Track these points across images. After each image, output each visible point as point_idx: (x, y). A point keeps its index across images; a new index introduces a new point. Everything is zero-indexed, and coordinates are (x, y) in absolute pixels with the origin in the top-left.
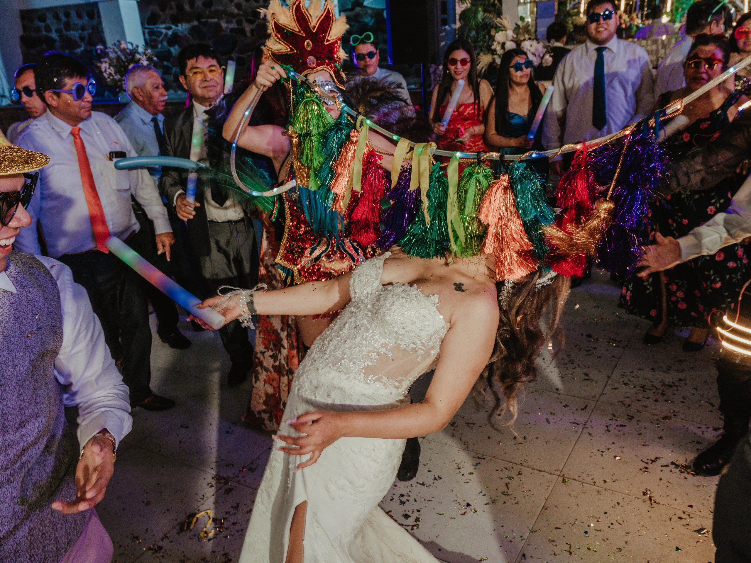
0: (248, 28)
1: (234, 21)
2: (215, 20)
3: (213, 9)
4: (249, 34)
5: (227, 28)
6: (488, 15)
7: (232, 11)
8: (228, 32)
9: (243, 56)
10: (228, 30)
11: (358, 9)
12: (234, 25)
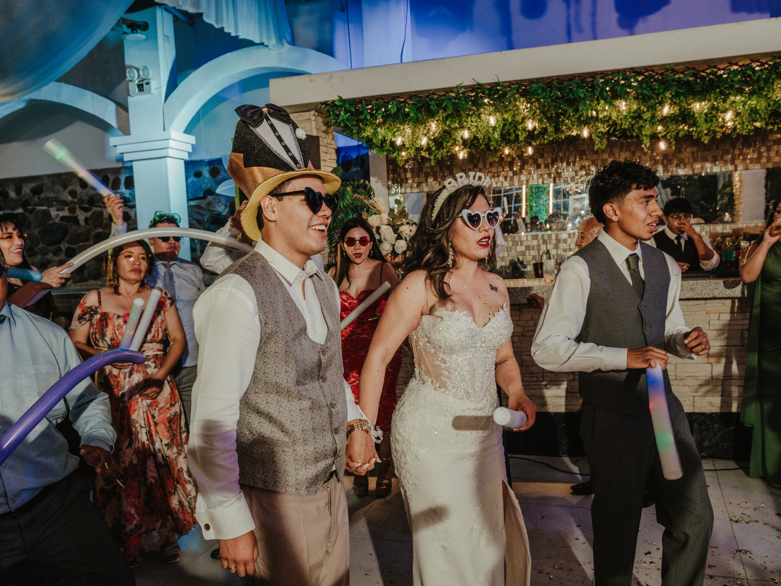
0: (81, 216)
1: (66, 208)
2: (45, 208)
3: (42, 195)
4: (82, 223)
5: (57, 215)
6: (359, 196)
7: (65, 199)
8: (57, 221)
9: (74, 246)
10: (59, 218)
11: (210, 198)
12: (66, 213)
